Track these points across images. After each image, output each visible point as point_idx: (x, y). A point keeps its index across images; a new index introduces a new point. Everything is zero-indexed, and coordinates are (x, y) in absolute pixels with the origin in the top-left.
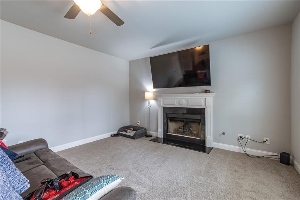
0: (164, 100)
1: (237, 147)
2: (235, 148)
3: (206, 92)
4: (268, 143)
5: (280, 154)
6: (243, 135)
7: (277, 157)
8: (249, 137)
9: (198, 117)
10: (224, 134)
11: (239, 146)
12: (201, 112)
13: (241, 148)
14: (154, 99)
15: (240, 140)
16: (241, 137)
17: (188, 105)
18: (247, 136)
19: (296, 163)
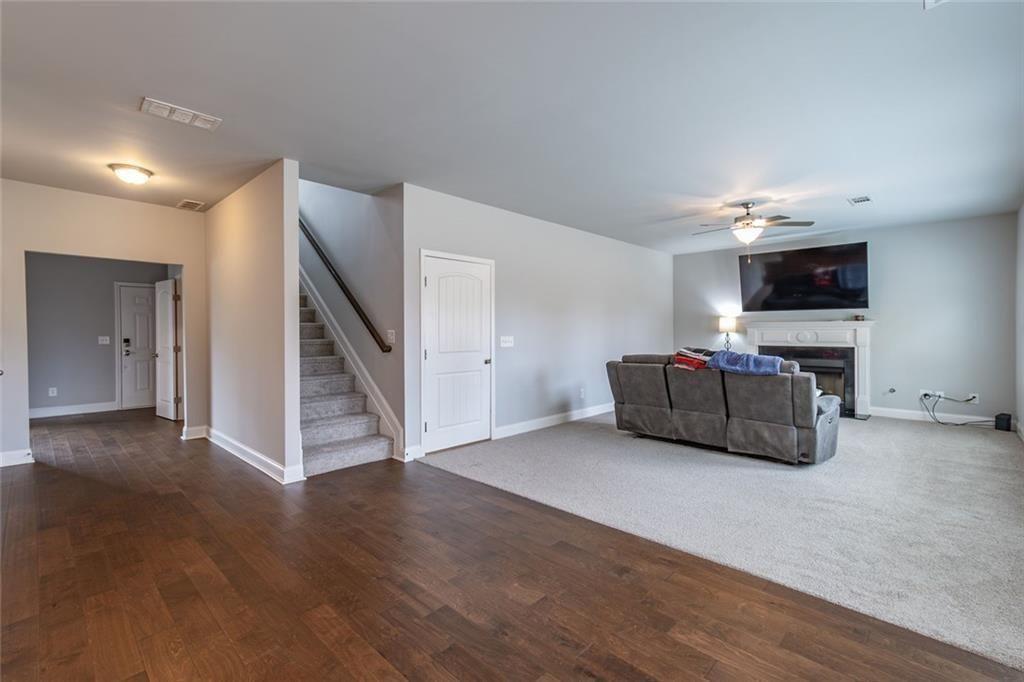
0: (762, 334)
1: (920, 412)
2: (917, 414)
3: (857, 318)
4: (976, 401)
5: (997, 417)
6: (930, 392)
7: (991, 423)
8: (942, 394)
9: (839, 363)
10: (893, 391)
11: (923, 410)
12: (847, 354)
13: (927, 413)
14: (737, 331)
15: (925, 401)
16: (926, 395)
17: (817, 341)
18: (938, 394)
19: (1019, 426)
